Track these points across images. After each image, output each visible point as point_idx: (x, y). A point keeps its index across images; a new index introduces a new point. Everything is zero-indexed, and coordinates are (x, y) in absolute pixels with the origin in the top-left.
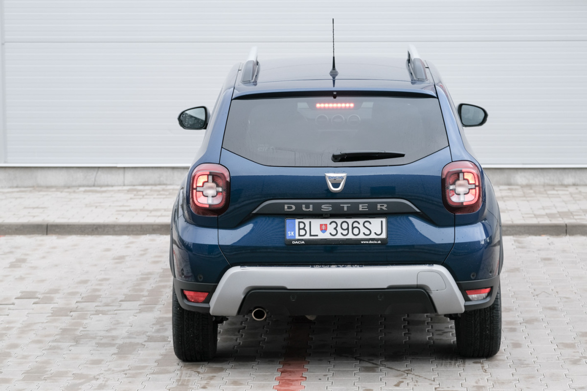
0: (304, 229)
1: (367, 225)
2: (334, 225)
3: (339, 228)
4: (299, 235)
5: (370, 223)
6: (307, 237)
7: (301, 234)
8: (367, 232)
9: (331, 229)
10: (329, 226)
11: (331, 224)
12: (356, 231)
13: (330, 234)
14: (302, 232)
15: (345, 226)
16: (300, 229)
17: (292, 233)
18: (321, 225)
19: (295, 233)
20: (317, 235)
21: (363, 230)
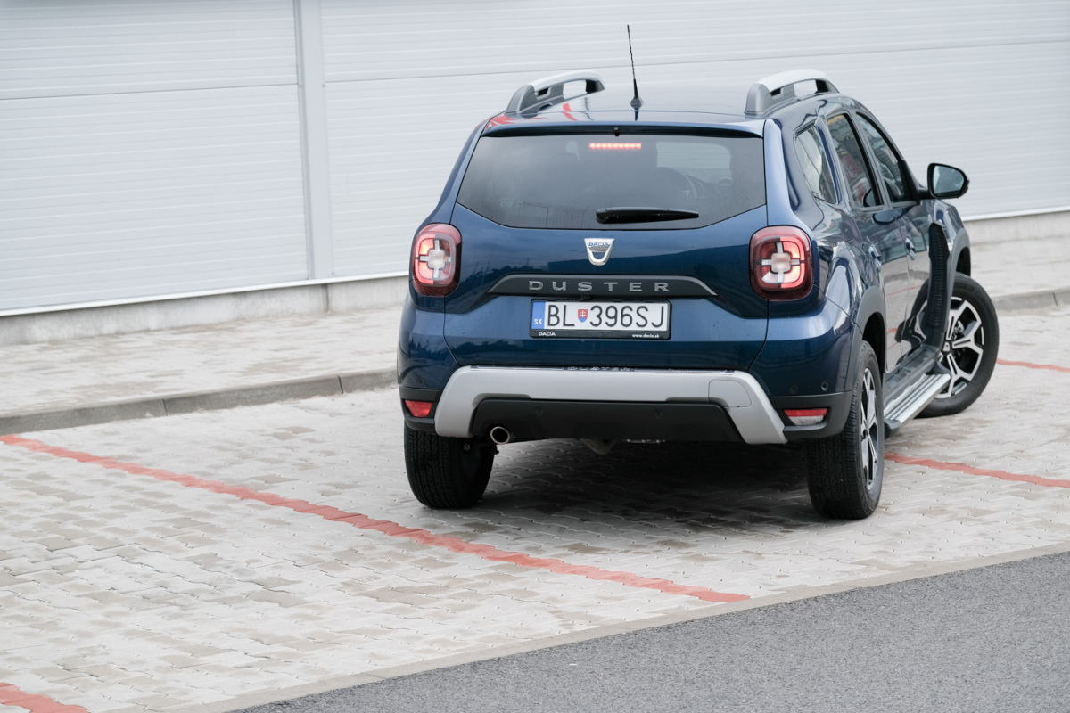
0: (556, 315)
1: (642, 312)
2: (597, 311)
3: (603, 316)
4: (549, 324)
5: (647, 310)
6: (560, 327)
7: (551, 323)
8: (642, 322)
9: (592, 316)
10: (590, 312)
11: (592, 309)
12: (627, 320)
13: (592, 323)
14: (554, 320)
15: (611, 313)
16: (550, 315)
17: (540, 321)
18: (580, 311)
19: (543, 322)
20: (573, 325)
21: (636, 319)
